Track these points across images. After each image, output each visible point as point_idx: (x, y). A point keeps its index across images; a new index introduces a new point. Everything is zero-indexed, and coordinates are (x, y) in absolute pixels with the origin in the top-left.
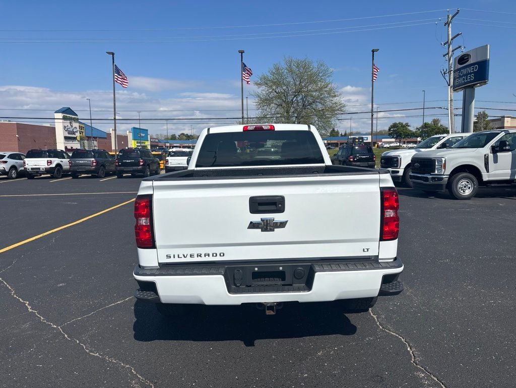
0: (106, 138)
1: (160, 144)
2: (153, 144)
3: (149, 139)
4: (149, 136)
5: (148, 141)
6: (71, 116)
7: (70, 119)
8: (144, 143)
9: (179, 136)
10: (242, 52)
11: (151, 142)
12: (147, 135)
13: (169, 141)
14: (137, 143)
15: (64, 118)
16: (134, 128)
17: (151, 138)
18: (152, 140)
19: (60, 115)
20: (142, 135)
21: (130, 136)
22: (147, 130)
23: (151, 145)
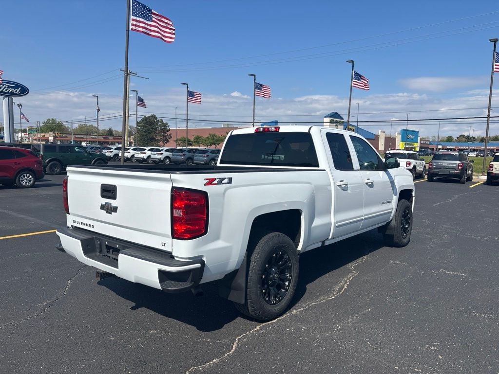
0: (374, 139)
1: (431, 147)
2: (423, 146)
3: (419, 141)
4: (419, 138)
5: (417, 142)
6: (337, 120)
7: (337, 122)
8: (413, 145)
9: (457, 138)
10: (495, 41)
11: (421, 144)
12: (417, 136)
13: (442, 143)
14: (405, 144)
15: (331, 122)
16: (404, 130)
17: (421, 140)
18: (422, 142)
19: (328, 119)
20: (411, 136)
21: (399, 138)
22: (418, 132)
23: (420, 147)
